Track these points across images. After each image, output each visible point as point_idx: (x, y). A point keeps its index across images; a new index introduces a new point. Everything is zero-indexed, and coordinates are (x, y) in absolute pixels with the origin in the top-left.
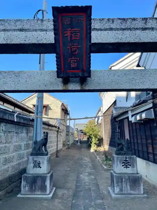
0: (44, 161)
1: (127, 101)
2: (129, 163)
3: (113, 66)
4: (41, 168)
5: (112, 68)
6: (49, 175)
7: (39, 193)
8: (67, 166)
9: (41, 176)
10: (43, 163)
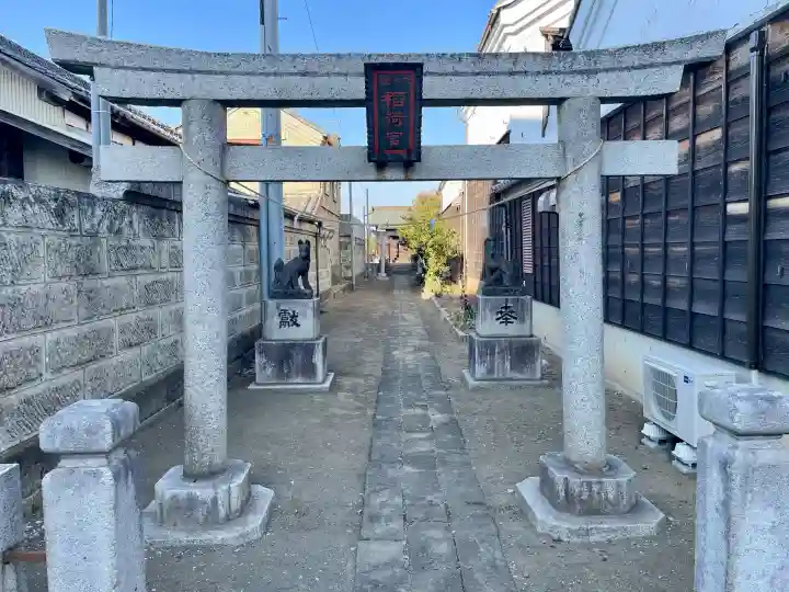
0: (305, 311)
1: (543, 136)
2: (512, 312)
4: (298, 325)
6: (321, 341)
7: (299, 380)
8: (354, 333)
9: (301, 345)
10: (305, 315)
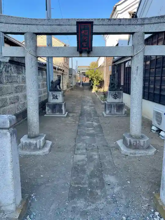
0: (60, 95)
1: (128, 45)
2: (117, 96)
3: (118, 5)
4: (58, 99)
5: (117, 7)
6: (64, 103)
7: (58, 114)
8: (73, 101)
9: (58, 104)
